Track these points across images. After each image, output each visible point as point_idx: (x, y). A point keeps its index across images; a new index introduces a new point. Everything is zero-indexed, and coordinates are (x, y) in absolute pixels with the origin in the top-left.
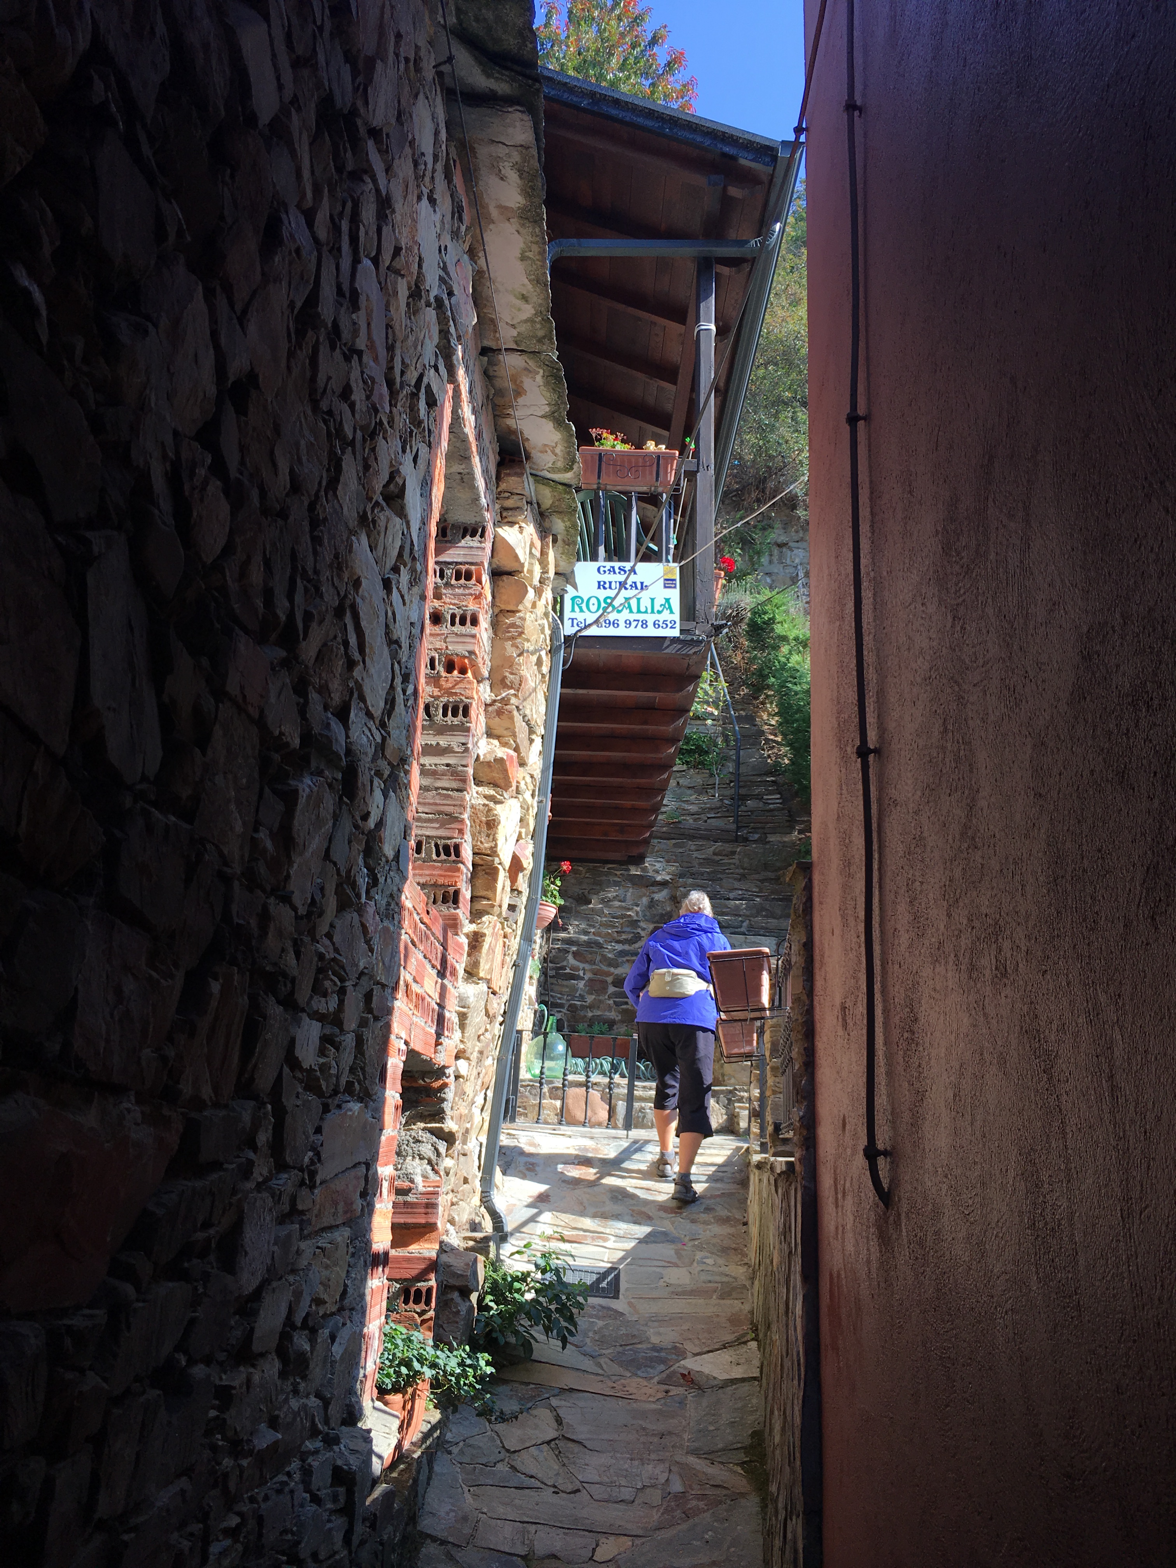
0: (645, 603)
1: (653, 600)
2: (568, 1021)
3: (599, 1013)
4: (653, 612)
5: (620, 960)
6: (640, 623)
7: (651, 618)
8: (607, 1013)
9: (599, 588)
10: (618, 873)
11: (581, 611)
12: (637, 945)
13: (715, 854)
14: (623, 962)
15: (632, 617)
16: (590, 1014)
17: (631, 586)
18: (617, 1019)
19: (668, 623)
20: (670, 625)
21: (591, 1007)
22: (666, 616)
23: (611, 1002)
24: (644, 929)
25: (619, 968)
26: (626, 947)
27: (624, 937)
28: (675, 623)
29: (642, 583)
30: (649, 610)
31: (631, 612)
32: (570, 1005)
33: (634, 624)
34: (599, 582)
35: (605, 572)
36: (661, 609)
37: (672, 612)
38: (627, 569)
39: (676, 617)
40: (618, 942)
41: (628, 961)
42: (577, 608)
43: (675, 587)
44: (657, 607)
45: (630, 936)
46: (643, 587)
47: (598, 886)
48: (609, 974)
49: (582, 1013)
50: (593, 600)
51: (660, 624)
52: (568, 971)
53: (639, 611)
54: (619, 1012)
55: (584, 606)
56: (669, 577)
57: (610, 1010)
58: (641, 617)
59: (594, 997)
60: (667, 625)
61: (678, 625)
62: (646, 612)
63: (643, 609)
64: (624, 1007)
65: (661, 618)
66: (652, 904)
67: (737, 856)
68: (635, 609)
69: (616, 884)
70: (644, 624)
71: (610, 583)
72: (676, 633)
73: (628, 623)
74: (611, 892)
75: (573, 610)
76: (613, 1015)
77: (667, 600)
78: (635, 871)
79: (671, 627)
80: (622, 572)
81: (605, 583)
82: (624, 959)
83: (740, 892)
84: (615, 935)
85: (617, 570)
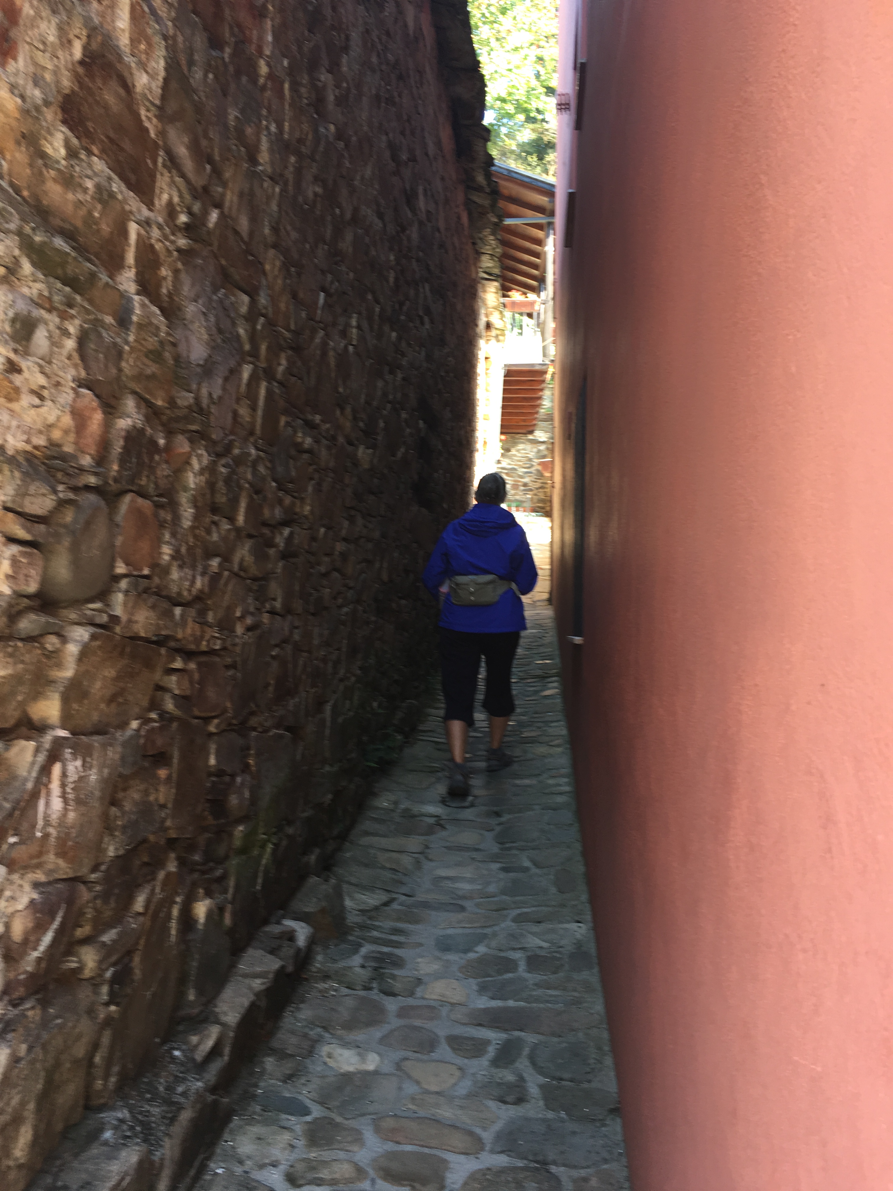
3: (516, 498)
5: (524, 475)
10: (524, 438)
12: (532, 469)
23: (520, 493)
24: (535, 462)
25: (524, 479)
26: (527, 470)
27: (526, 465)
40: (523, 468)
41: (528, 476)
45: (529, 465)
47: (515, 444)
48: (519, 481)
59: (514, 491)
66: (539, 451)
69: (523, 443)
74: (521, 446)
78: (530, 437)
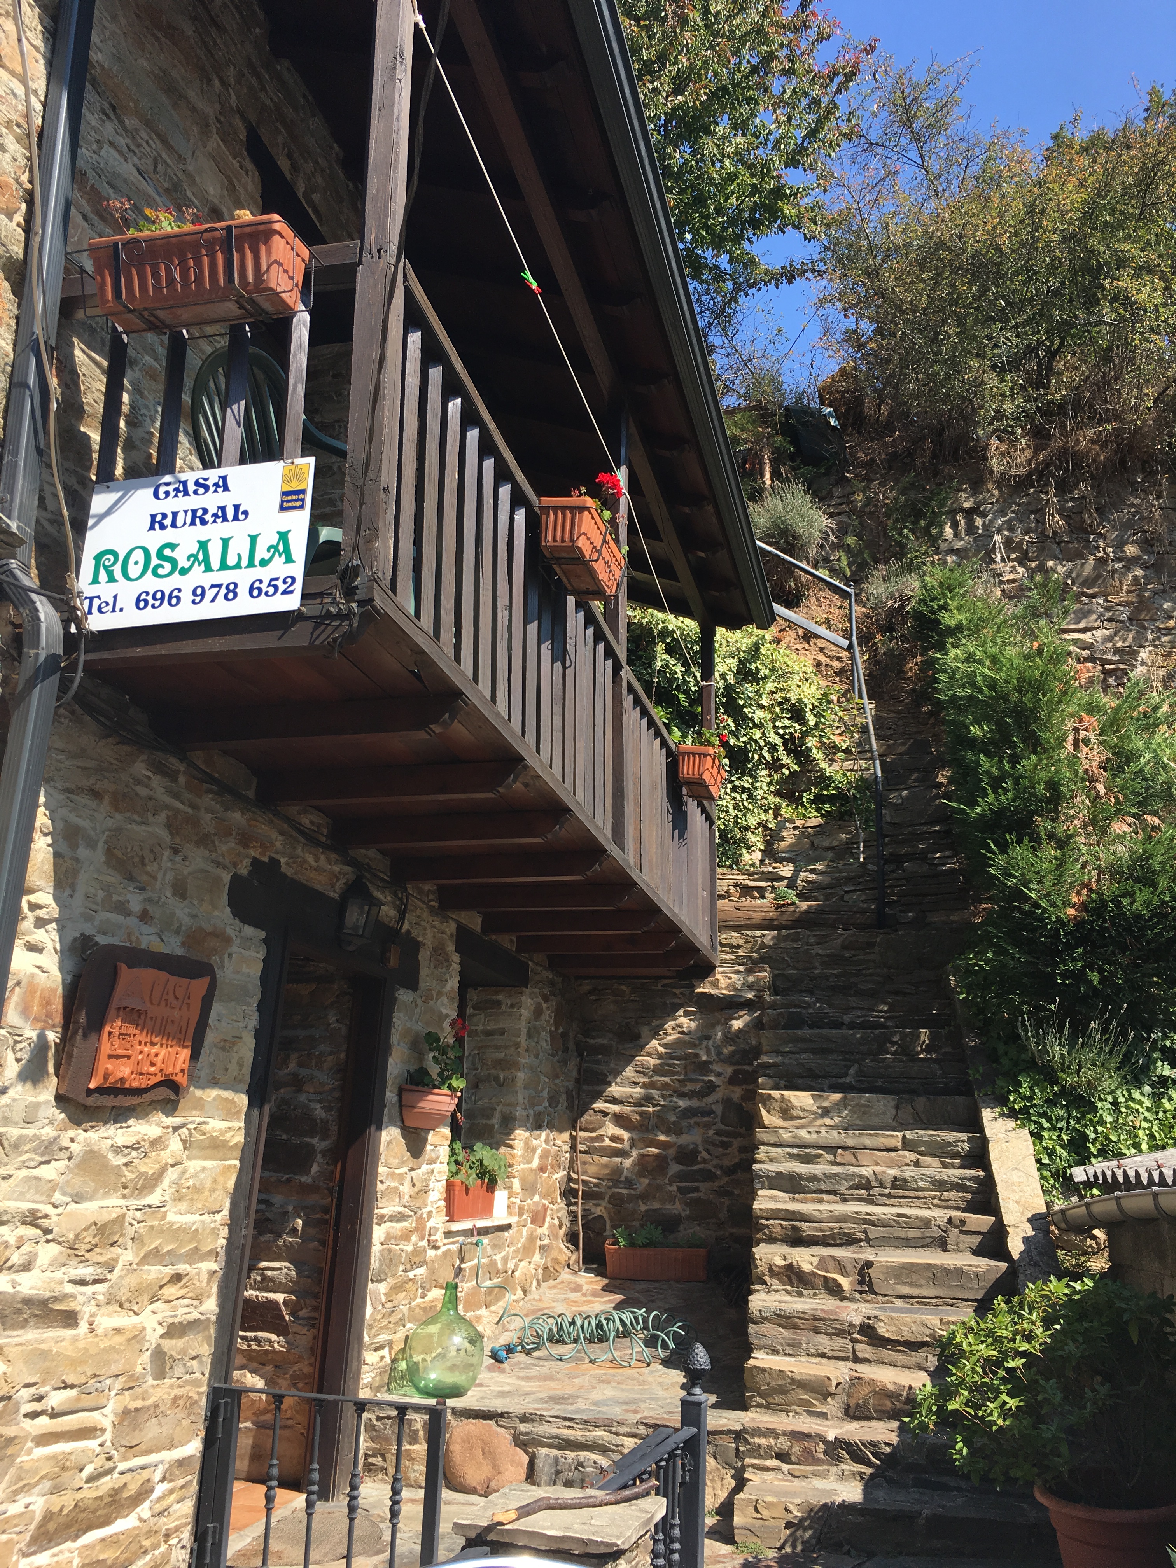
0: (239, 547)
1: (253, 539)
2: (611, 1220)
3: (656, 1205)
4: (251, 564)
5: (684, 1123)
6: (223, 591)
7: (244, 578)
8: (669, 1206)
9: (152, 528)
10: (677, 991)
11: (111, 579)
12: (710, 1099)
13: (844, 947)
14: (690, 1127)
15: (207, 580)
16: (643, 1208)
17: (215, 515)
18: (683, 1214)
19: (279, 583)
20: (282, 587)
21: (644, 1197)
22: (278, 568)
23: (673, 1188)
24: (719, 1075)
25: (684, 1136)
26: (695, 1103)
27: (690, 1087)
28: (294, 580)
29: (237, 507)
30: (245, 562)
31: (208, 569)
32: (613, 1196)
33: (210, 594)
34: (153, 517)
35: (167, 494)
36: (267, 556)
37: (289, 560)
38: (210, 483)
39: (298, 570)
40: (682, 1095)
41: (697, 1124)
42: (103, 576)
43: (302, 507)
44: (261, 553)
45: (698, 1087)
46: (240, 513)
49: (630, 1206)
50: (139, 555)
51: (264, 587)
52: (607, 1142)
53: (224, 566)
54: (686, 1204)
55: (117, 570)
56: (295, 486)
57: (672, 1200)
58: (225, 577)
59: (647, 1181)
60: (276, 588)
61: (298, 587)
62: (238, 566)
63: (232, 561)
64: (695, 1195)
65: (265, 574)
66: (730, 1035)
67: (877, 949)
68: (215, 563)
69: (676, 1008)
70: (232, 592)
71: (175, 515)
72: (292, 603)
73: (199, 594)
75: (95, 581)
76: (677, 1208)
77: (283, 536)
78: (701, 988)
79: (285, 592)
80: (201, 491)
81: (164, 516)
82: (692, 1121)
83: (859, 1013)
84: (677, 1085)
85: (191, 487)
